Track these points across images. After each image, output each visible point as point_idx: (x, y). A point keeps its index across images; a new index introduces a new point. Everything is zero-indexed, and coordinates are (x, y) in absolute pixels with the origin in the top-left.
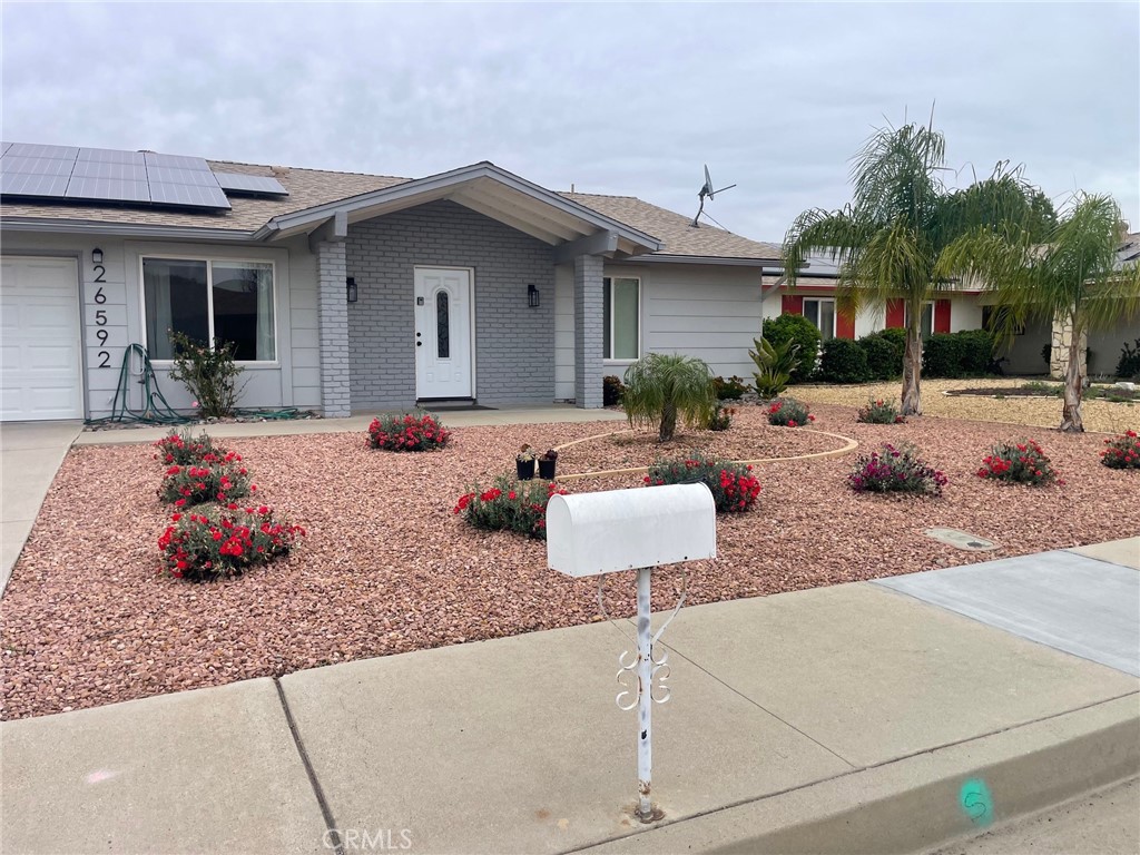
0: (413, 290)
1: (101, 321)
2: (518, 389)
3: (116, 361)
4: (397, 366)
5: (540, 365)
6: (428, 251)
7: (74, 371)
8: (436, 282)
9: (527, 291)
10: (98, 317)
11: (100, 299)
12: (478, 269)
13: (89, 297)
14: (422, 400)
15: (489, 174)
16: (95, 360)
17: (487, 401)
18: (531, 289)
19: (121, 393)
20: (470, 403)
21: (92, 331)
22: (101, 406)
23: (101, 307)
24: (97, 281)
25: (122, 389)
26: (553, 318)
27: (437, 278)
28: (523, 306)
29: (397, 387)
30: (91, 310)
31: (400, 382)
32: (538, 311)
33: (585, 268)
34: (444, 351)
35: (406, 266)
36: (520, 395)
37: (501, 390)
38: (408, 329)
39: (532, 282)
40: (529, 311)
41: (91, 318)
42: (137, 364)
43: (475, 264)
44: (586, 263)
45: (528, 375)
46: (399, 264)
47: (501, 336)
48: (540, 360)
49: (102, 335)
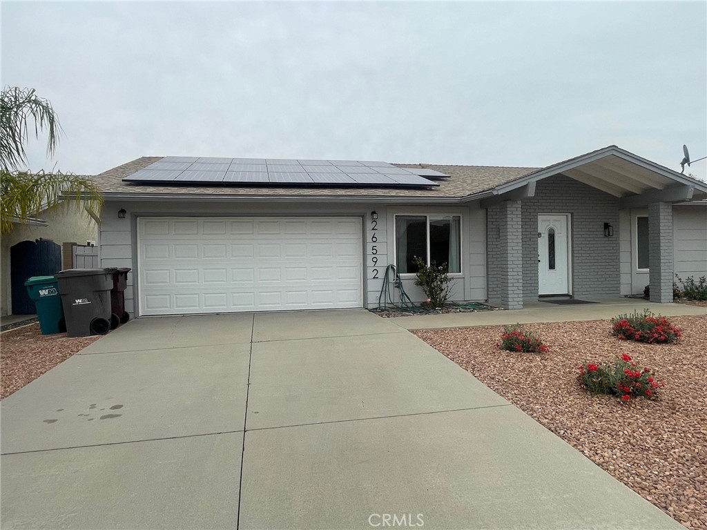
0: (537, 228)
1: (375, 252)
2: (598, 289)
3: (381, 275)
4: (528, 275)
5: (611, 273)
6: (547, 204)
7: (358, 281)
8: (548, 223)
9: (603, 226)
10: (373, 250)
11: (374, 239)
12: (575, 214)
13: (369, 239)
14: (541, 296)
15: (615, 153)
16: (370, 274)
17: (580, 296)
18: (607, 226)
19: (383, 293)
20: (568, 298)
21: (369, 258)
22: (373, 301)
23: (374, 244)
24: (373, 229)
25: (384, 290)
26: (619, 243)
27: (549, 221)
28: (601, 236)
29: (528, 288)
30: (369, 246)
31: (530, 285)
32: (610, 239)
33: (661, 210)
34: (552, 266)
35: (534, 214)
36: (599, 292)
37: (588, 290)
38: (534, 252)
39: (606, 221)
40: (604, 239)
41: (369, 251)
42: (392, 276)
43: (572, 211)
44: (661, 207)
45: (604, 279)
46: (530, 213)
47: (588, 255)
48: (612, 270)
49: (375, 260)
